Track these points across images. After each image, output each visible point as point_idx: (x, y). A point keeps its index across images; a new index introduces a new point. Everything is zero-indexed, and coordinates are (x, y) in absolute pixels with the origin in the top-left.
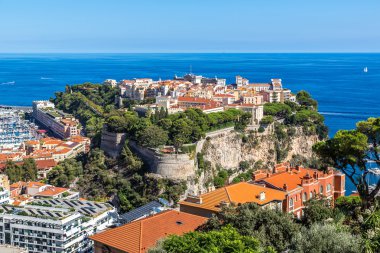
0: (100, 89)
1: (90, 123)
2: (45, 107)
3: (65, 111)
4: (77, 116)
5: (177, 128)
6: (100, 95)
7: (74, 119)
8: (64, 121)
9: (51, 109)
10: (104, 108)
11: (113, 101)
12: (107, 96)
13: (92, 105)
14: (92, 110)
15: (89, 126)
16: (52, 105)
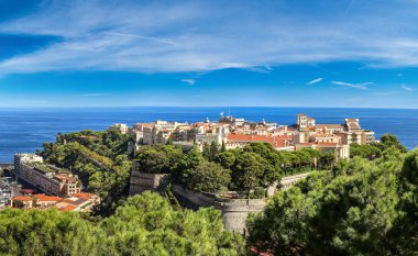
0: (104, 136)
1: (94, 179)
2: (31, 161)
3: (58, 165)
4: (75, 172)
5: (243, 166)
6: (106, 143)
7: (71, 175)
8: (59, 177)
9: (38, 163)
10: (114, 160)
11: (126, 150)
12: (115, 144)
13: (95, 157)
14: (95, 164)
15: (93, 183)
16: (40, 159)
